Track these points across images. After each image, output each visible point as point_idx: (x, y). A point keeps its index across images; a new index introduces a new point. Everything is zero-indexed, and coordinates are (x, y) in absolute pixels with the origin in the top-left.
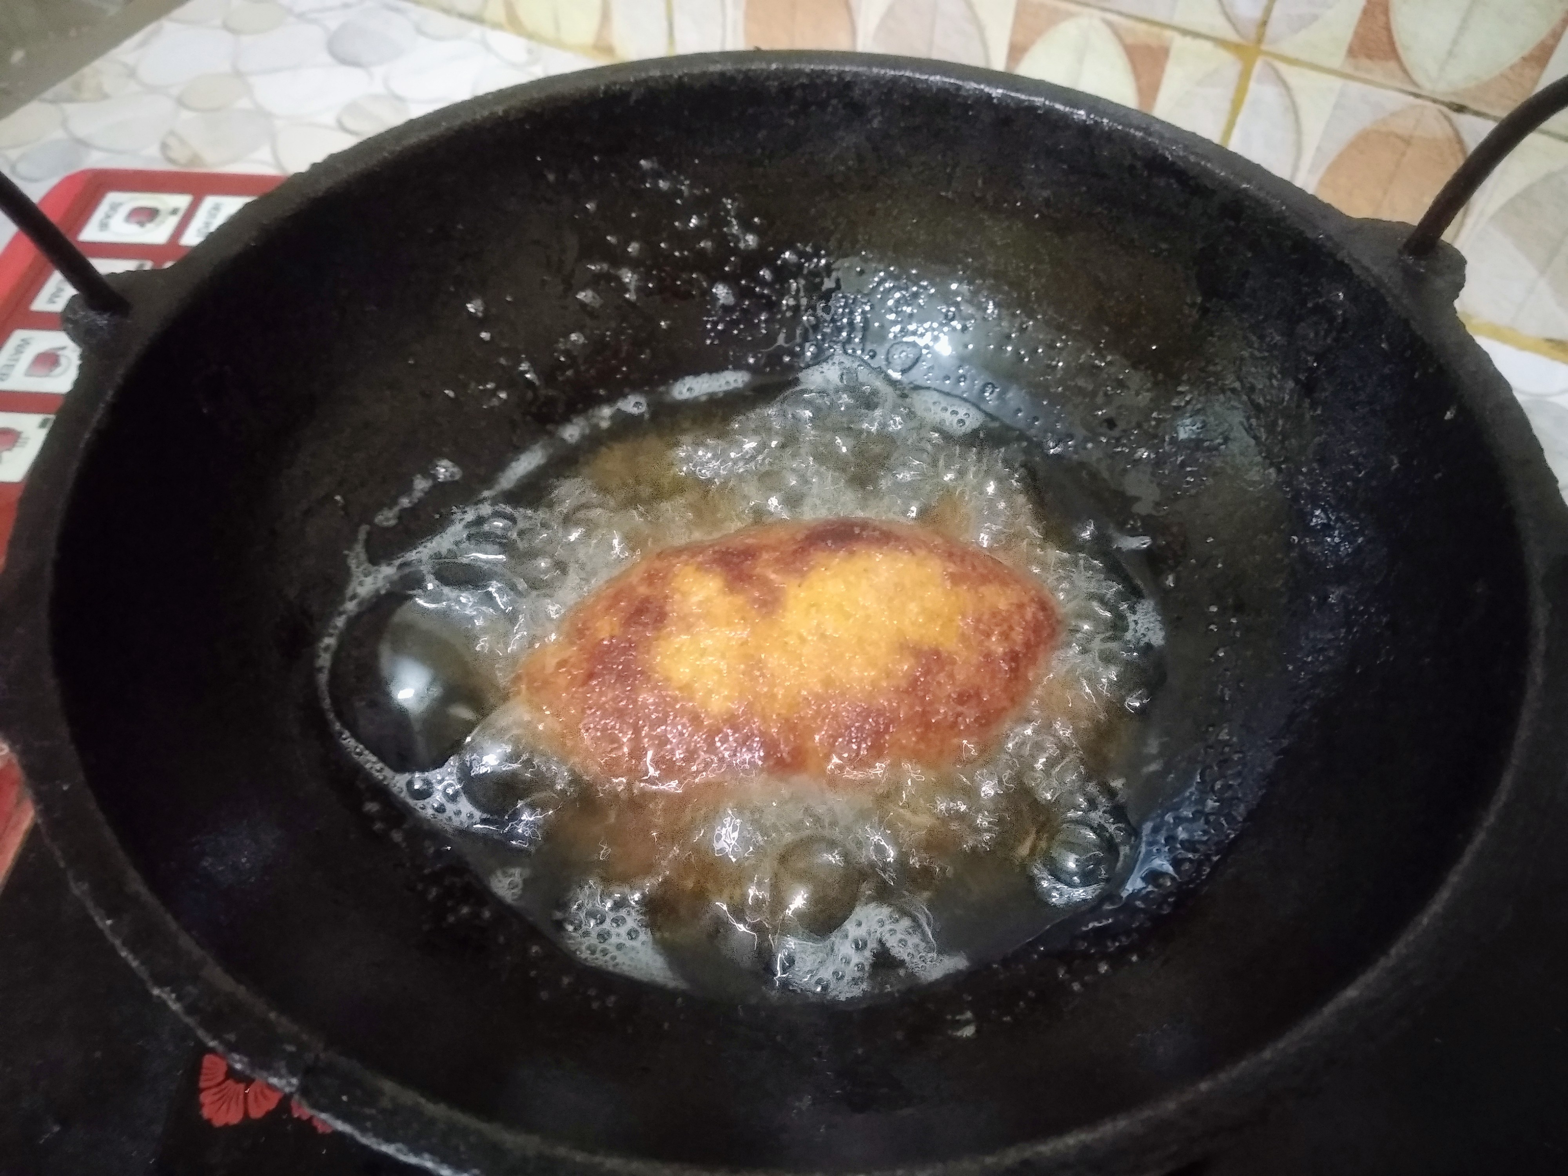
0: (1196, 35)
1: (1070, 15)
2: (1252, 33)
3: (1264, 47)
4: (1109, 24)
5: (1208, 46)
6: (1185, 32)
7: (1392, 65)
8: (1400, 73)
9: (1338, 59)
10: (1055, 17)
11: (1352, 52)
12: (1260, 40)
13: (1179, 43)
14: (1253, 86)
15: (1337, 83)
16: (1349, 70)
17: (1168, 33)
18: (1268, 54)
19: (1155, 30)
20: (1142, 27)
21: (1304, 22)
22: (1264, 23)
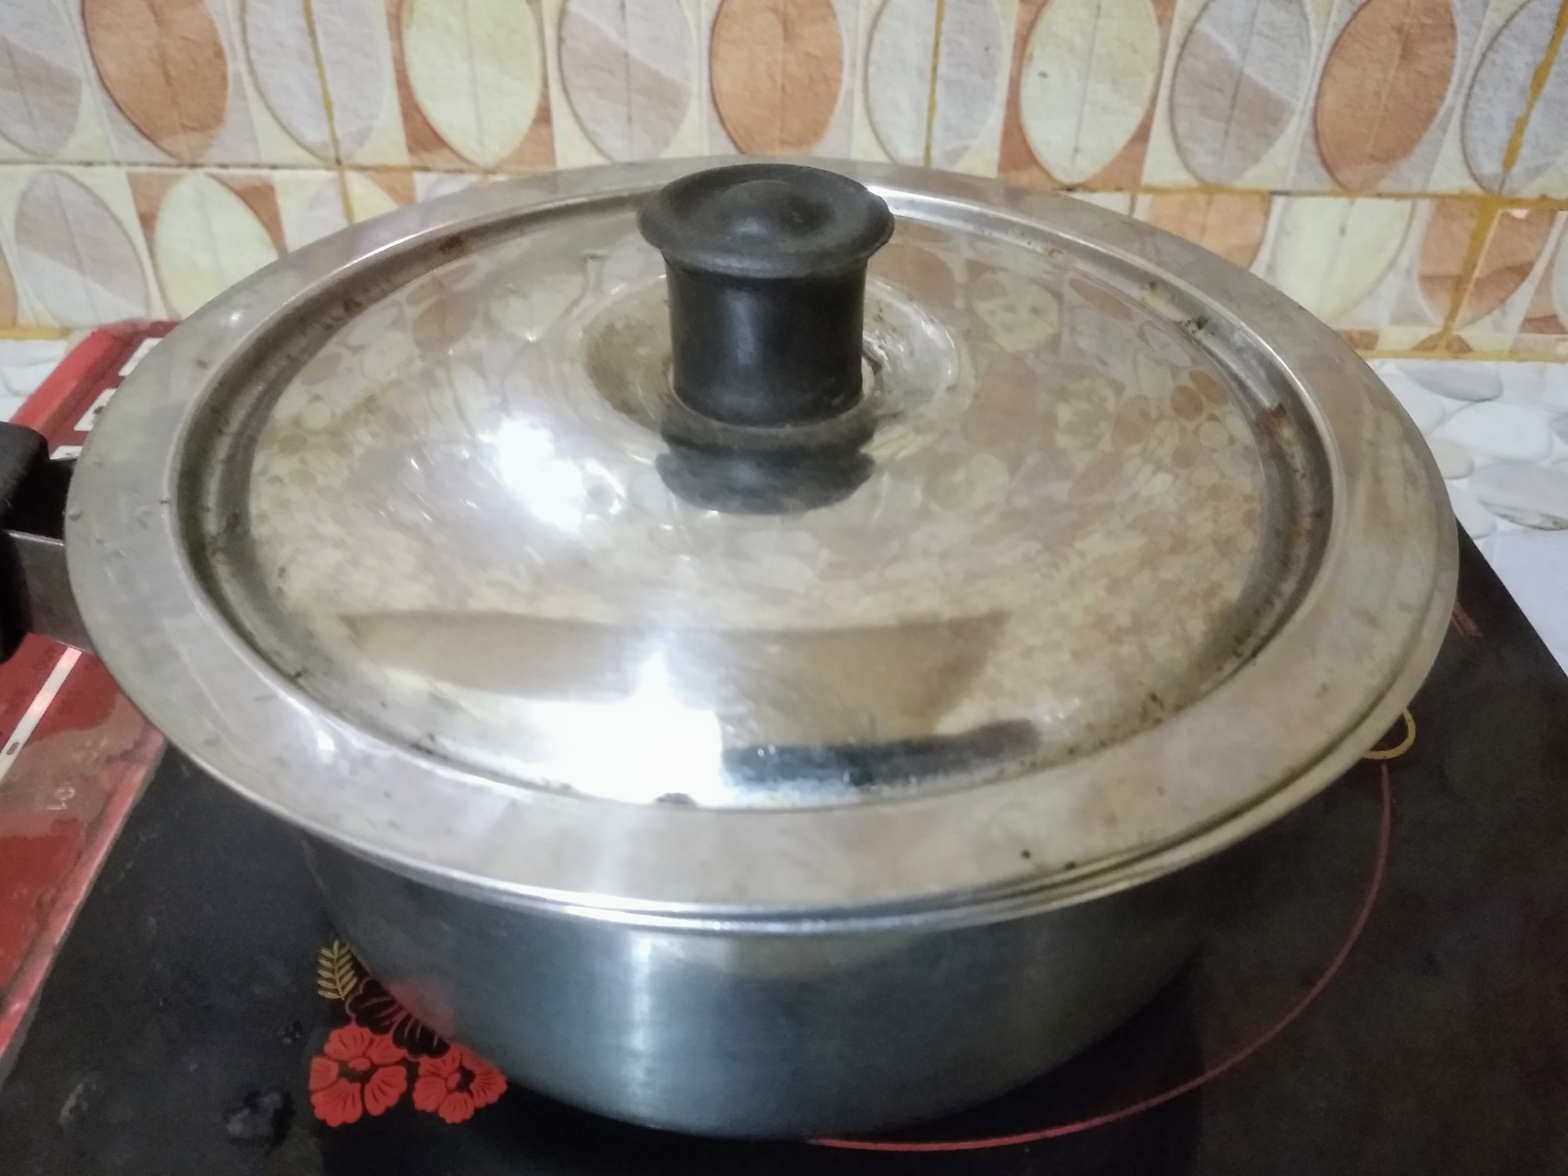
0: (287, 167)
1: (177, 178)
2: (330, 151)
3: (346, 161)
4: (214, 177)
6: (279, 167)
7: (445, 152)
8: (454, 157)
9: (405, 157)
10: (166, 183)
11: (411, 150)
13: (277, 178)
16: (419, 164)
17: (265, 173)
21: (364, 135)
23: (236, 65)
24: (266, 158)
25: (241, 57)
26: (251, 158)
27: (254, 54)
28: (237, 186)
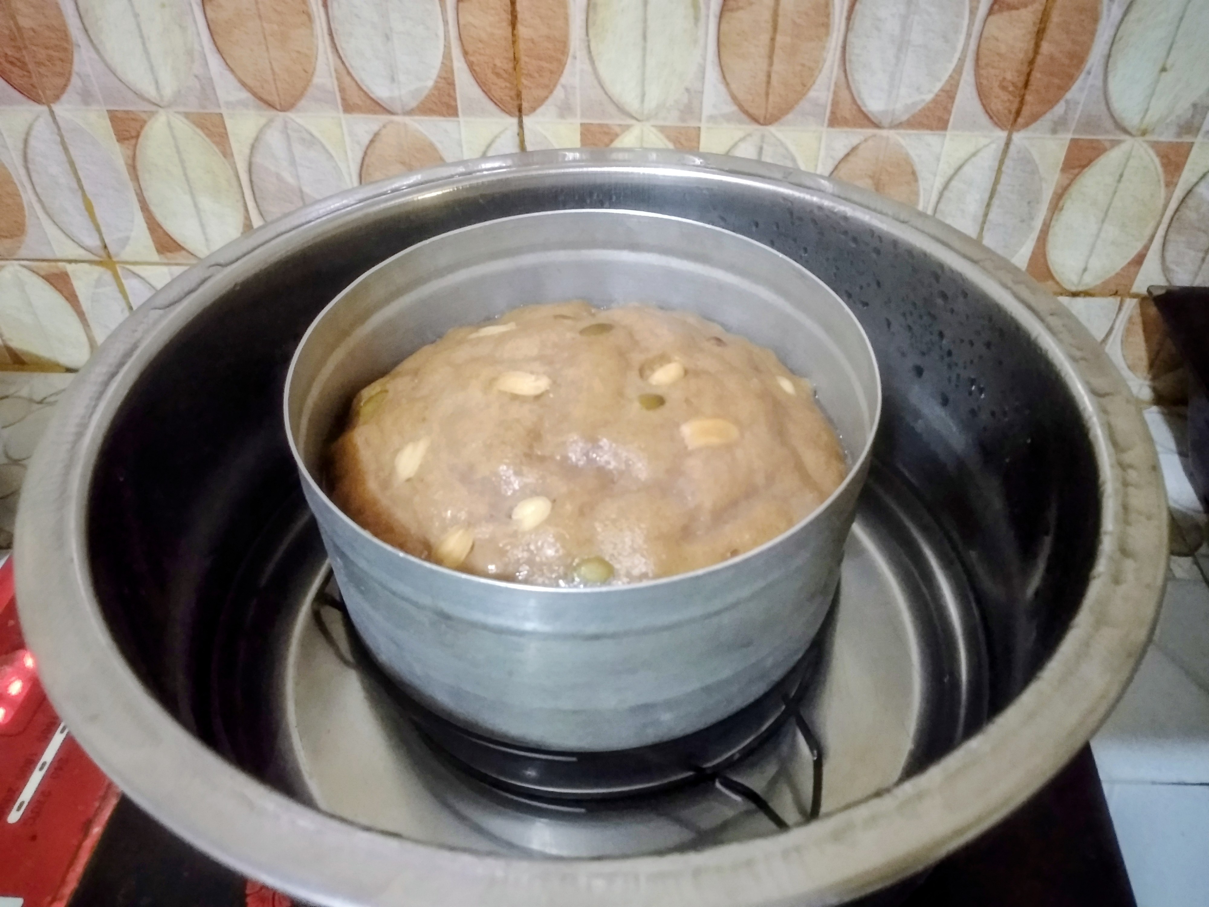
0: (76, 261)
2: (102, 252)
3: (115, 259)
4: (24, 266)
5: (86, 266)
6: (70, 261)
7: (183, 253)
8: (191, 256)
9: (155, 257)
11: (159, 251)
12: (109, 256)
13: (70, 268)
14: (123, 281)
15: (165, 269)
16: (166, 261)
17: (60, 264)
18: (119, 262)
19: (53, 264)
20: (45, 264)
21: (124, 242)
22: (105, 247)
23: (27, 196)
24: (59, 255)
25: (30, 192)
26: (49, 256)
27: (38, 189)
28: (43, 273)
